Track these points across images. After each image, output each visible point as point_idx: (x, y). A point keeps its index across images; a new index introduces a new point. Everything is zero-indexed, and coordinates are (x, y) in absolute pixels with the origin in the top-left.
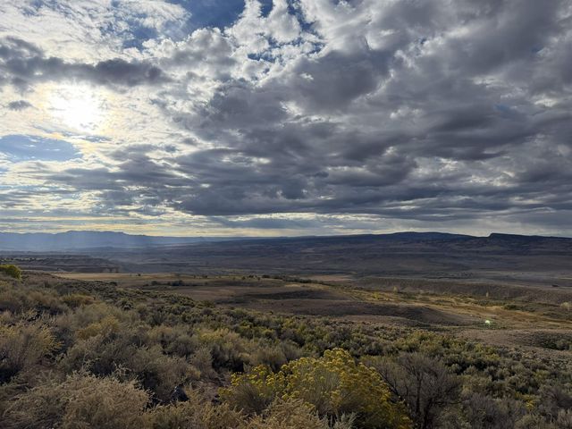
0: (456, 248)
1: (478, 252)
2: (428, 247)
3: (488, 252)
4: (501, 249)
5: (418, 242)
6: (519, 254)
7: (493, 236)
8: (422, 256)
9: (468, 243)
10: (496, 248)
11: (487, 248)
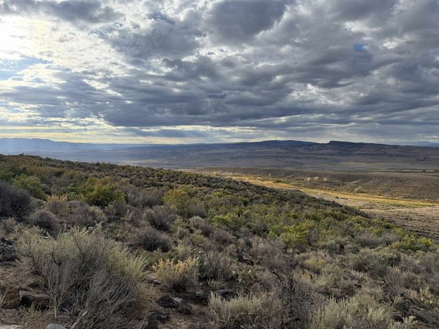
0: (302, 151)
1: (316, 154)
2: (283, 150)
3: (323, 154)
4: (334, 152)
5: (277, 147)
6: (344, 155)
7: (332, 143)
8: (274, 157)
9: (311, 147)
10: (330, 151)
11: (324, 151)
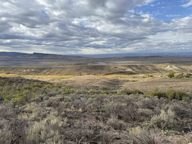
0: (20, 57)
1: (27, 59)
2: (9, 57)
4: (36, 57)
5: (6, 55)
6: (41, 59)
7: (34, 53)
9: (25, 56)
10: (34, 57)
11: (31, 57)
